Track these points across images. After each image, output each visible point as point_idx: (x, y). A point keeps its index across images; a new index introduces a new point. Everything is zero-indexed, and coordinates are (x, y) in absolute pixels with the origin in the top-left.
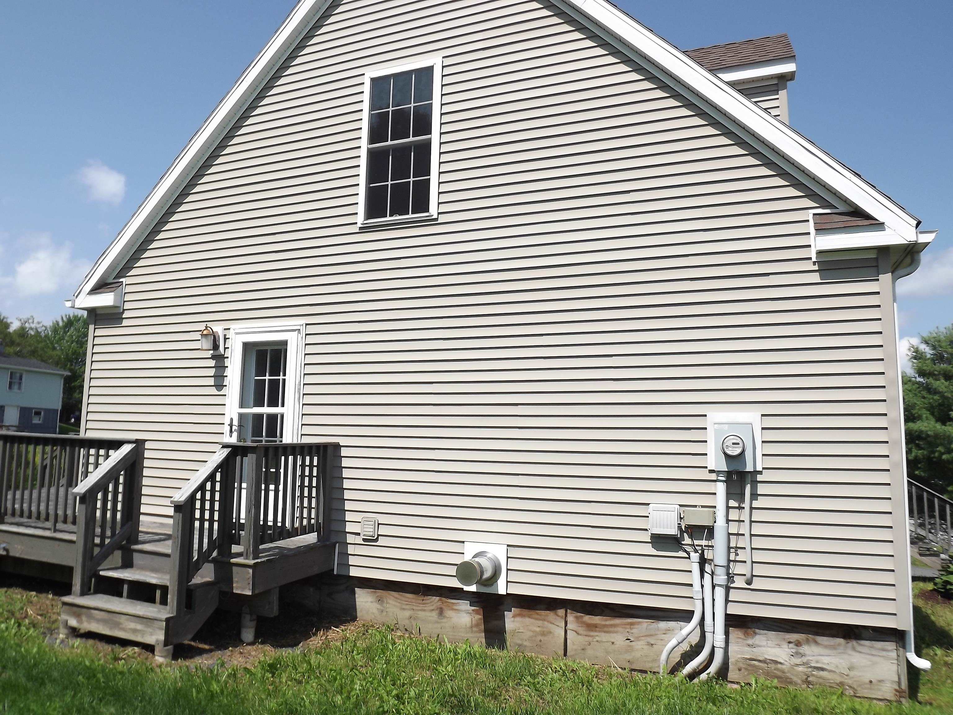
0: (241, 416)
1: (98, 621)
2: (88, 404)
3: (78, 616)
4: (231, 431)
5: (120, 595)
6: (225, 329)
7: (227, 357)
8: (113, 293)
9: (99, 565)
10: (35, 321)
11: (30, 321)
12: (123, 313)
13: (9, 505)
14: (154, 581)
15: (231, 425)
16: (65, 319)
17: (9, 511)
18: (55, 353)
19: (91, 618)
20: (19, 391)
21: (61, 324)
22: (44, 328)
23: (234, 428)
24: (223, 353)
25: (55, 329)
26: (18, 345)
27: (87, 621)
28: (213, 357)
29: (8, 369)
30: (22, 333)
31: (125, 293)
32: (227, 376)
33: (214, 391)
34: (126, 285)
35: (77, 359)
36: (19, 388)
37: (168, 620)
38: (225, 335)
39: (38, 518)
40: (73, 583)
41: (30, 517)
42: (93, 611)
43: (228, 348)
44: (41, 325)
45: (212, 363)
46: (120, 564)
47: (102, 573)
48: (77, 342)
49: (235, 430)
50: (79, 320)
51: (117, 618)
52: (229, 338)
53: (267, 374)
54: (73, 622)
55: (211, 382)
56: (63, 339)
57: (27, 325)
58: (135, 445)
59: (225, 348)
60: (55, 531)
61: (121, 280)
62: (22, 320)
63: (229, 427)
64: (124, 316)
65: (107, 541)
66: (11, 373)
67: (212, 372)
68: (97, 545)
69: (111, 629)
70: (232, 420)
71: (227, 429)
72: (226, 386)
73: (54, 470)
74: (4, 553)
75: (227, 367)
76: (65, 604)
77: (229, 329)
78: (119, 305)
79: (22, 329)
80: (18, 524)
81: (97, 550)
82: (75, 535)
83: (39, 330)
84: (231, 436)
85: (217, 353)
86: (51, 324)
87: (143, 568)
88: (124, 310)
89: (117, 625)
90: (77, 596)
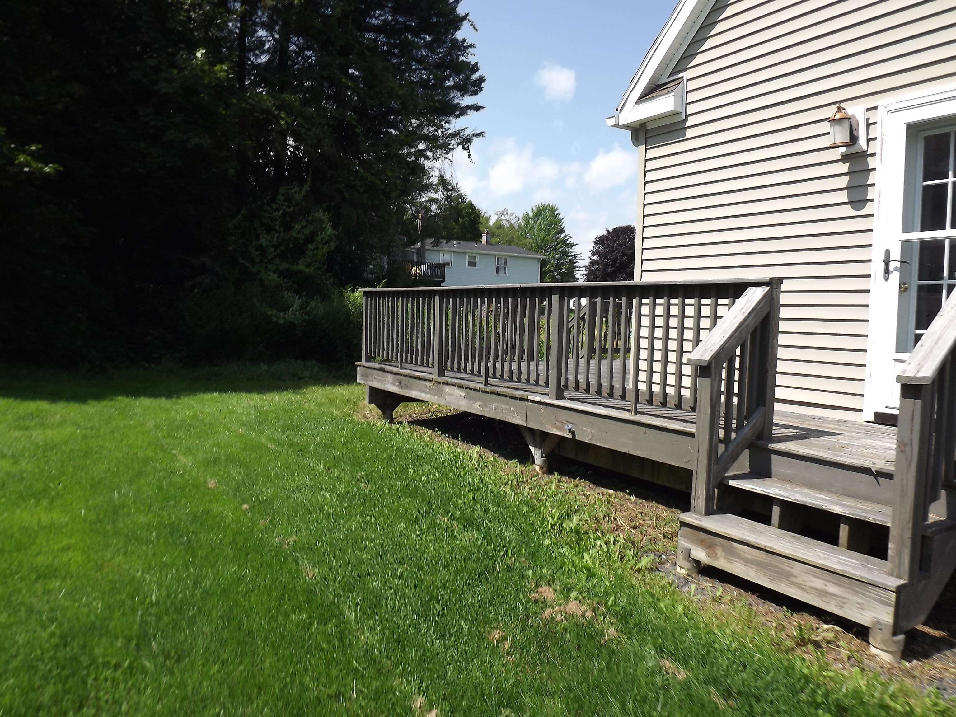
0: (906, 245)
1: (747, 562)
2: (643, 249)
3: (709, 547)
4: (887, 271)
5: (767, 521)
6: (868, 110)
7: (874, 154)
8: (673, 94)
9: (726, 470)
10: (509, 214)
11: (505, 213)
12: (685, 120)
13: (571, 378)
14: (837, 509)
15: (887, 263)
16: (534, 209)
17: (571, 384)
18: (528, 240)
19: (731, 554)
20: (504, 275)
21: (531, 215)
22: (517, 219)
23: (892, 266)
24: (864, 147)
25: (527, 218)
26: (498, 236)
27: (725, 558)
28: (844, 158)
29: (495, 255)
30: (499, 226)
31: (687, 92)
32: (873, 185)
33: (848, 211)
34: (688, 80)
35: (546, 246)
36: (505, 273)
37: (899, 590)
38: (868, 119)
39: (599, 393)
40: (693, 495)
41: (587, 391)
42: (736, 545)
43: (875, 139)
44: (514, 216)
45: (844, 168)
46: (747, 470)
47: (732, 483)
48: (545, 230)
49: (895, 269)
50: (546, 209)
51: (786, 565)
52: (875, 123)
53: (951, 174)
54: (700, 555)
55: (843, 197)
56: (534, 228)
57: (503, 217)
58: (768, 288)
59: (869, 140)
60: (636, 413)
61: (680, 75)
62: (499, 213)
63: (883, 264)
64: (687, 124)
65: (733, 435)
66: (498, 259)
67: (844, 182)
68: (721, 441)
69: (772, 579)
70: (888, 252)
71: (877, 267)
72: (872, 200)
73: (572, 341)
74: (570, 436)
75: (874, 170)
76: (684, 524)
77: (875, 108)
78: (680, 110)
79: (498, 222)
80: (582, 401)
81: (721, 448)
82: (694, 425)
83: (513, 222)
84: (887, 279)
85: (854, 150)
86: (522, 215)
87: (787, 480)
88: (687, 116)
89: (786, 576)
90: (699, 513)
